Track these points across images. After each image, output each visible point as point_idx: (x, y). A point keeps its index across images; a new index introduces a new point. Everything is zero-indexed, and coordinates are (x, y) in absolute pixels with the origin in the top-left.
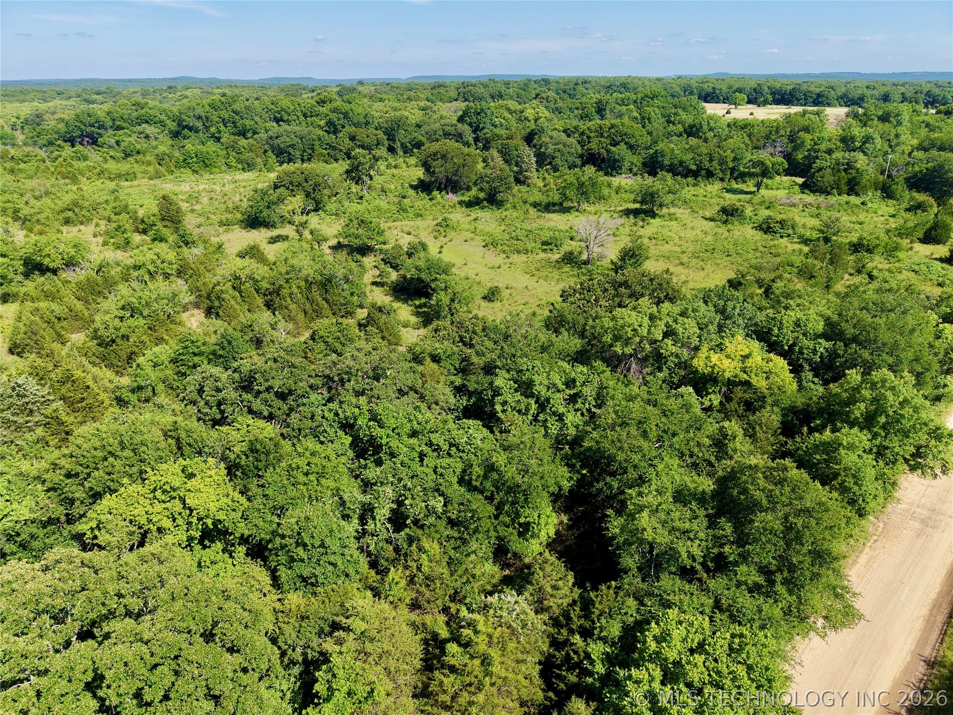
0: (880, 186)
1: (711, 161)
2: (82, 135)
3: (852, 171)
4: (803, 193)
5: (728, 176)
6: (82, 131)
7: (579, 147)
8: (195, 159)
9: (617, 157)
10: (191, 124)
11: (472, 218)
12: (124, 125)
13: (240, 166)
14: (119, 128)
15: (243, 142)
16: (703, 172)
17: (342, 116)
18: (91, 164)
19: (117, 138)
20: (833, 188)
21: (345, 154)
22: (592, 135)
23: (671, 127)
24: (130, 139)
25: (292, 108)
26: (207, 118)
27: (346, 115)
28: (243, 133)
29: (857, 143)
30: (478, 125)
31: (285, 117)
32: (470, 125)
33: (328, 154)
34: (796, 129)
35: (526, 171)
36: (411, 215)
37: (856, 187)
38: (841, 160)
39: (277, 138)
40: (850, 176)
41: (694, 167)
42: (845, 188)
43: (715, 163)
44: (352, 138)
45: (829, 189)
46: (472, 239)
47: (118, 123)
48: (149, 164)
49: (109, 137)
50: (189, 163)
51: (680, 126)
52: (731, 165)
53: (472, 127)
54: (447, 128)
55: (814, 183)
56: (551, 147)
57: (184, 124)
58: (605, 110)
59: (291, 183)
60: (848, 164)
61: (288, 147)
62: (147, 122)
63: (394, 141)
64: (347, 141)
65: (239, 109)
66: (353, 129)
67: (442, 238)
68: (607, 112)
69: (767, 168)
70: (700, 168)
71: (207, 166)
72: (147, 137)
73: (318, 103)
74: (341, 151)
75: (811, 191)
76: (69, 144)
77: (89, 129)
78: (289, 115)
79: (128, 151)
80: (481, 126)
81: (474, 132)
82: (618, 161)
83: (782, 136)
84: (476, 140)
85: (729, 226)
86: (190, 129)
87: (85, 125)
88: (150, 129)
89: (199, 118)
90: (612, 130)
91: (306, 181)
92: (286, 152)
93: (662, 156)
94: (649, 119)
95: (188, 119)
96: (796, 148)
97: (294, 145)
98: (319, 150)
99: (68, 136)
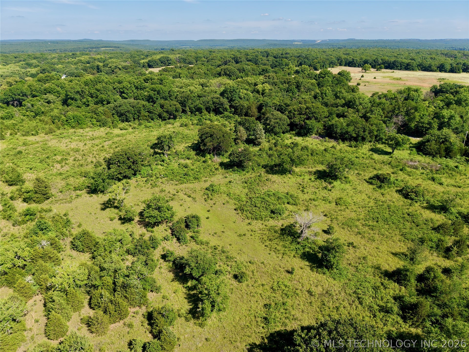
0: (463, 152)
1: (364, 131)
2: (13, 100)
3: (448, 143)
4: (419, 154)
5: (374, 139)
6: (13, 98)
7: (288, 120)
8: (73, 120)
9: (310, 127)
10: (73, 97)
11: (228, 180)
12: (37, 94)
13: (98, 123)
14: (34, 96)
15: (101, 109)
16: (360, 138)
17: (156, 93)
18: (14, 122)
19: (32, 103)
20: (436, 153)
21: (158, 115)
22: (296, 113)
23: (338, 101)
24: (39, 104)
25: (129, 86)
26: (82, 91)
27: (158, 93)
28: (101, 102)
29: (445, 119)
30: (232, 98)
31: (126, 91)
32: (227, 98)
33: (148, 115)
34: (410, 108)
35: (259, 139)
36: (191, 178)
37: (450, 153)
38: (441, 136)
39: (120, 106)
40: (446, 146)
41: (354, 135)
42: (444, 153)
43: (367, 133)
44: (162, 106)
45: (434, 153)
46: (228, 202)
47: (34, 93)
48: (47, 123)
49: (27, 103)
50: (69, 122)
51: (343, 100)
52: (375, 133)
53: (228, 99)
54: (215, 100)
55: (425, 149)
56: (273, 120)
57: (69, 97)
58: (300, 86)
59: (119, 161)
60: (445, 139)
61: (126, 112)
62: (50, 92)
63: (185, 106)
64: (159, 108)
65: (99, 88)
66: (162, 101)
67: (209, 201)
68: (302, 87)
69: (399, 142)
70: (358, 136)
71: (79, 124)
72: (49, 102)
73: (144, 80)
74: (156, 114)
75: (424, 154)
76: (6, 105)
77: (17, 97)
78: (128, 90)
79: (37, 112)
80: (233, 99)
81: (229, 102)
82: (311, 129)
83: (402, 112)
84: (231, 106)
85: (382, 191)
86: (72, 99)
87: (15, 95)
88: (51, 97)
89: (78, 92)
90: (307, 110)
91: (129, 160)
92: (124, 115)
93: (336, 128)
94: (325, 94)
95: (70, 94)
96: (410, 120)
97: (129, 111)
98: (143, 113)
99: (5, 100)
